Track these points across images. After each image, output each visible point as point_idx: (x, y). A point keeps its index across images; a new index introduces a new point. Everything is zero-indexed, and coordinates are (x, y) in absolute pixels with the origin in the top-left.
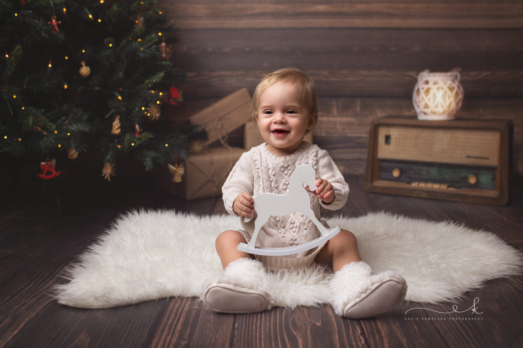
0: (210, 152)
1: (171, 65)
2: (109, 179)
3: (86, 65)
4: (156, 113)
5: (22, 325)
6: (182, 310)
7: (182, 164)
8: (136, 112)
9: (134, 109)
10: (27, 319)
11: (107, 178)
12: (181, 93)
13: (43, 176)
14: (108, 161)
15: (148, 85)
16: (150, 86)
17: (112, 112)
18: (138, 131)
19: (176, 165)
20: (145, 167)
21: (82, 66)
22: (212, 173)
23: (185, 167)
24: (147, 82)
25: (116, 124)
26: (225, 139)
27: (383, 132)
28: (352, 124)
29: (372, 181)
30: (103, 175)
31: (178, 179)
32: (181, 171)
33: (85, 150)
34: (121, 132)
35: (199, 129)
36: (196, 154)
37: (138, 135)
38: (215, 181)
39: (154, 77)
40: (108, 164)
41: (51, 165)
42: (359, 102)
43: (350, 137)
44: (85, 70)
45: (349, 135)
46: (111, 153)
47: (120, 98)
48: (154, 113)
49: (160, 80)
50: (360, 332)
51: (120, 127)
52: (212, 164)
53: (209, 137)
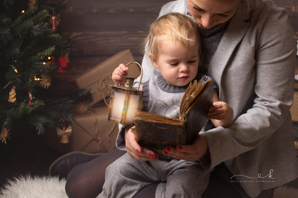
0: (94, 112)
2: (5, 143)
4: (47, 82)
7: (70, 126)
8: (30, 83)
9: (29, 81)
11: (4, 141)
12: (67, 55)
14: (5, 127)
15: (40, 57)
16: (42, 58)
17: (9, 84)
18: (31, 99)
19: (64, 128)
20: (37, 131)
22: (96, 132)
24: (39, 54)
25: (12, 94)
26: (109, 99)
31: (65, 141)
34: (16, 100)
35: (84, 93)
36: (81, 114)
37: (31, 103)
38: (99, 140)
39: (46, 51)
40: (5, 129)
46: (8, 119)
47: (16, 71)
49: (51, 53)
51: (16, 96)
52: (96, 123)
53: (94, 99)
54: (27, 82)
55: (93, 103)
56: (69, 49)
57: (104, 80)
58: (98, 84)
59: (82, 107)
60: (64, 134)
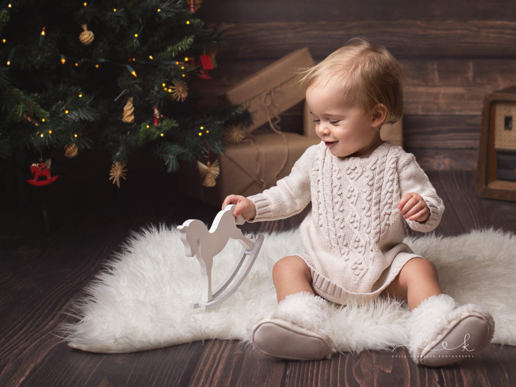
0: (254, 141)
1: (203, 23)
2: (118, 184)
3: (89, 29)
4: (182, 92)
5: (28, 373)
6: (221, 355)
7: (217, 161)
8: (155, 93)
9: (153, 89)
10: (32, 365)
11: (116, 182)
12: (213, 56)
13: (34, 182)
14: (118, 160)
15: (171, 54)
16: (174, 55)
18: (158, 117)
19: (209, 163)
20: (168, 166)
21: (83, 30)
22: (258, 171)
23: (220, 165)
24: (169, 49)
25: (129, 110)
26: (276, 122)
27: (501, 113)
28: (461, 97)
29: (487, 183)
30: (110, 179)
31: (210, 182)
32: (215, 171)
33: (89, 147)
34: (135, 119)
35: (240, 111)
36: (235, 144)
37: (158, 123)
38: (263, 184)
39: (180, 43)
40: (117, 164)
41: (46, 167)
42: (471, 65)
43: (459, 116)
44: (87, 36)
45: (458, 113)
46: (121, 148)
47: (134, 73)
48: (179, 92)
49: (187, 47)
50: (437, 380)
51: (134, 113)
52: (258, 158)
53: (254, 121)
54: (152, 91)
55: (252, 128)
56: (215, 42)
57: (269, 94)
58: (260, 99)
59: (236, 134)
60: (208, 172)
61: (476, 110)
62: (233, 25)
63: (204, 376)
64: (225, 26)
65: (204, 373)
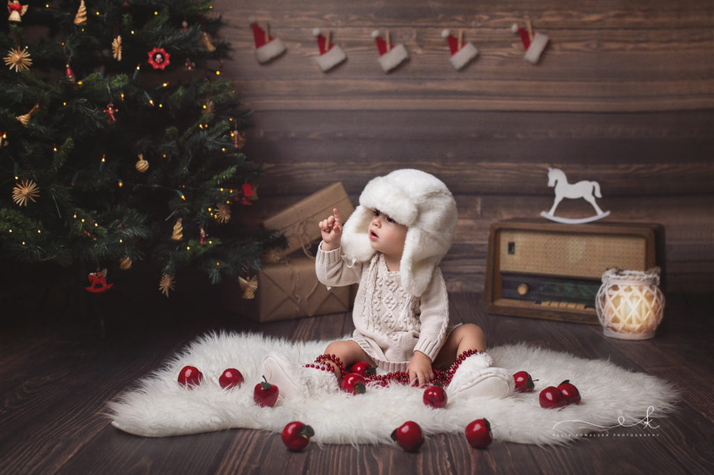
0: (289, 262)
1: (245, 157)
2: (167, 294)
3: (144, 159)
4: (226, 215)
5: (76, 450)
6: (252, 437)
7: (255, 276)
8: (201, 214)
9: (200, 211)
10: (81, 444)
11: (165, 292)
12: (255, 189)
13: (91, 289)
14: (167, 273)
15: (217, 182)
16: (219, 183)
17: (173, 214)
18: (204, 236)
19: (248, 278)
20: (211, 279)
21: (139, 160)
22: (293, 288)
23: (259, 280)
24: (215, 178)
25: (178, 228)
26: (308, 248)
27: (505, 239)
28: (471, 228)
29: (493, 300)
30: (160, 289)
31: (249, 295)
32: (254, 285)
33: (141, 259)
34: (183, 237)
35: (277, 235)
36: (272, 264)
37: (204, 241)
38: (297, 299)
39: (224, 173)
40: (166, 276)
41: (102, 276)
42: (479, 201)
43: (469, 245)
44: (142, 165)
45: (468, 242)
46: (170, 262)
47: (183, 197)
48: (223, 215)
49: (231, 175)
50: (447, 457)
51: (183, 232)
52: (292, 276)
53: (289, 244)
54: (198, 213)
55: (288, 251)
56: (256, 173)
57: (302, 223)
58: (294, 227)
59: (273, 255)
60: (248, 286)
61: (483, 240)
62: (273, 165)
63: (236, 453)
64: (266, 166)
65: (237, 451)
